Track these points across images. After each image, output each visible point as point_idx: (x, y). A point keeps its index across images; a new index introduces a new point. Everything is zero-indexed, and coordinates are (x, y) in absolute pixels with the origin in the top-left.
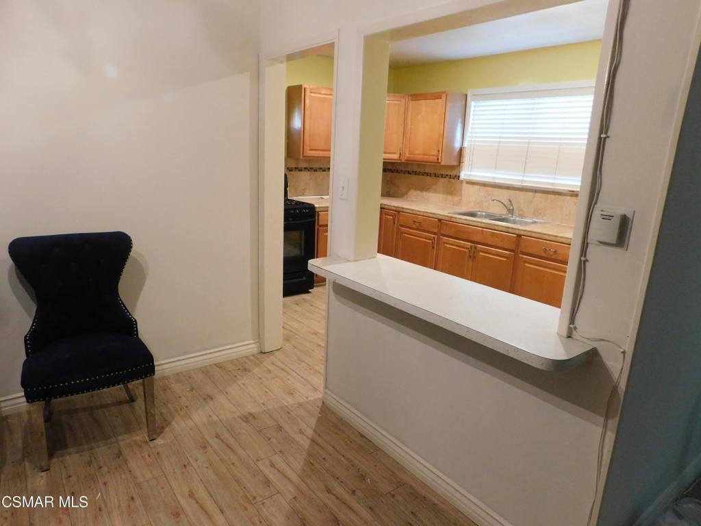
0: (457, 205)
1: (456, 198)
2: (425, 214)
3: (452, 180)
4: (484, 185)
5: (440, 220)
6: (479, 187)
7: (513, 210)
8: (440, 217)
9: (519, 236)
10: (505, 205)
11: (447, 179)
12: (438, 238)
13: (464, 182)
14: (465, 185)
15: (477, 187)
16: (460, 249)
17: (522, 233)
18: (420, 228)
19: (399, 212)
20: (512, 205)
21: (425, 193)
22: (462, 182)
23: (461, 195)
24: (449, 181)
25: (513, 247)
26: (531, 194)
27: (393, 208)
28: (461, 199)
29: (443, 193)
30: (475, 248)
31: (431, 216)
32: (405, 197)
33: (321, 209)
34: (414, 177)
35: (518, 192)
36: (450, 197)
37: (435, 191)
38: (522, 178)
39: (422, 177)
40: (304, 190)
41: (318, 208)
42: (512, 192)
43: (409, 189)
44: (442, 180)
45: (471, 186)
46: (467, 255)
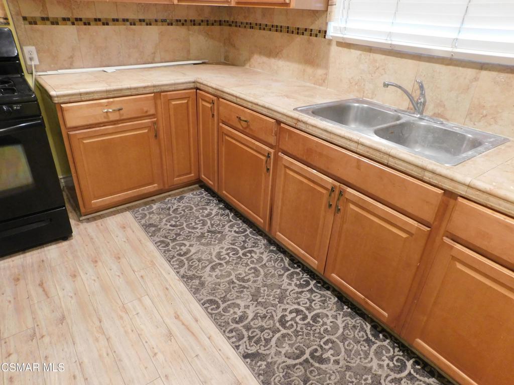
0: (321, 85)
1: (320, 72)
2: (255, 107)
3: (313, 38)
4: (369, 49)
5: (279, 122)
6: (359, 52)
7: (424, 104)
8: (279, 117)
9: (450, 195)
10: (406, 92)
11: (306, 37)
12: (276, 154)
13: (334, 43)
14: (334, 48)
15: (355, 53)
16: (312, 185)
17: (461, 190)
18: (247, 131)
19: (218, 97)
20: (423, 95)
21: (273, 61)
22: (330, 41)
23: (326, 67)
24: (309, 41)
25: (429, 216)
26: (470, 72)
27: (211, 90)
28: (326, 74)
29: (300, 62)
30: (341, 193)
31: (265, 111)
32: (247, 66)
33: (66, 99)
34: (257, 33)
35: (437, 67)
36: (309, 70)
37: (288, 58)
38: (454, 35)
39: (269, 32)
40: (71, 57)
41: (57, 96)
42: (424, 65)
43: (252, 53)
44: (299, 39)
45: (346, 50)
46: (324, 201)
